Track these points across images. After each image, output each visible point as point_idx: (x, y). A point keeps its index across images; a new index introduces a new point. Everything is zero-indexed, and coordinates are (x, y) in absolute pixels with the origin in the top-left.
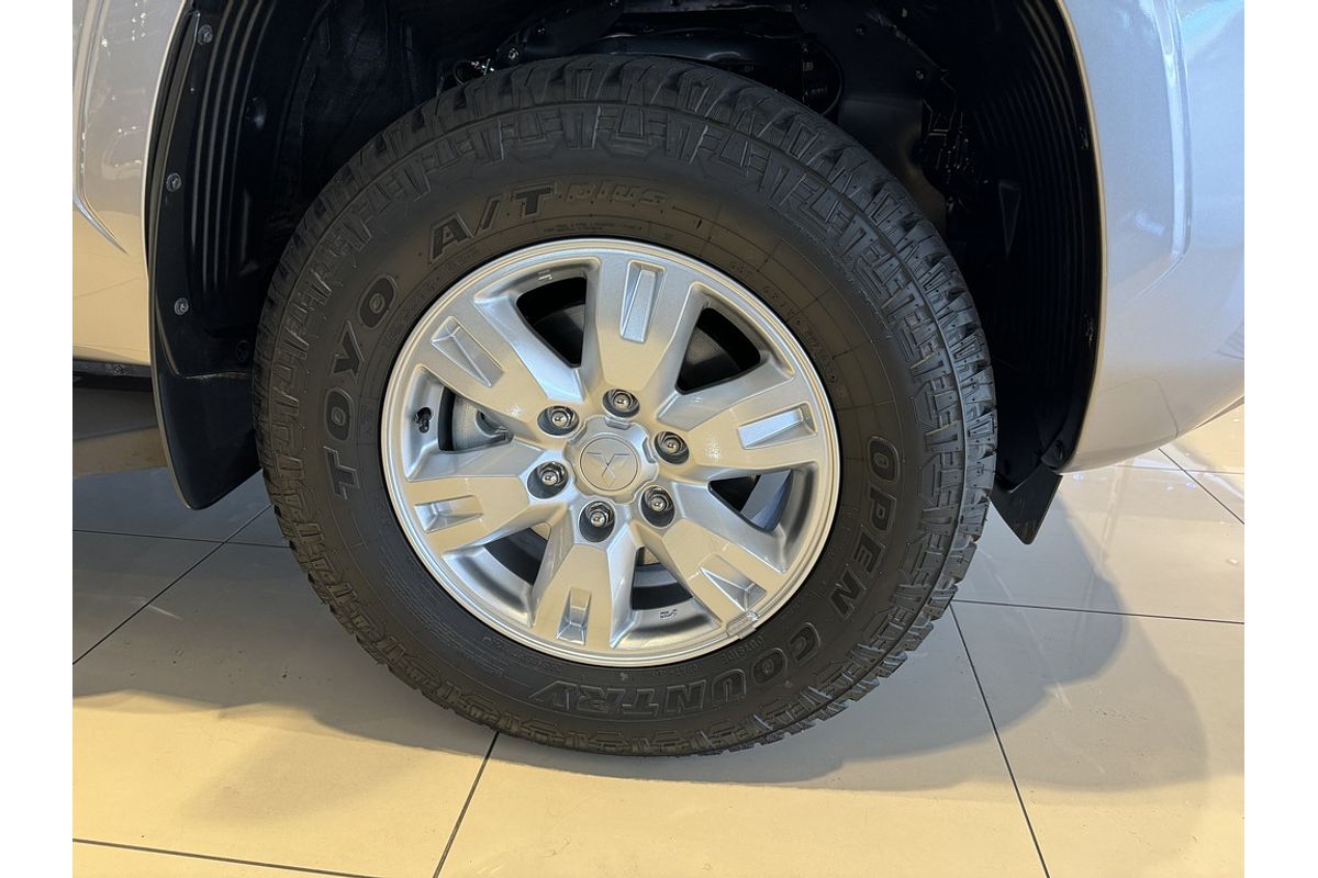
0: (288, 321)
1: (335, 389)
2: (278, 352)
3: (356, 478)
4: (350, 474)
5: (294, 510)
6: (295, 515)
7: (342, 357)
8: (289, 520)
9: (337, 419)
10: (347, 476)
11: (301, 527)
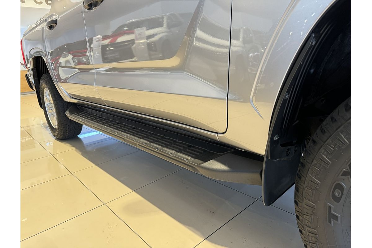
0: (323, 151)
1: (340, 182)
2: (315, 162)
3: (339, 219)
4: (337, 217)
5: (307, 221)
6: (307, 224)
7: (347, 170)
8: (304, 223)
9: (337, 194)
10: (336, 218)
11: (308, 228)
